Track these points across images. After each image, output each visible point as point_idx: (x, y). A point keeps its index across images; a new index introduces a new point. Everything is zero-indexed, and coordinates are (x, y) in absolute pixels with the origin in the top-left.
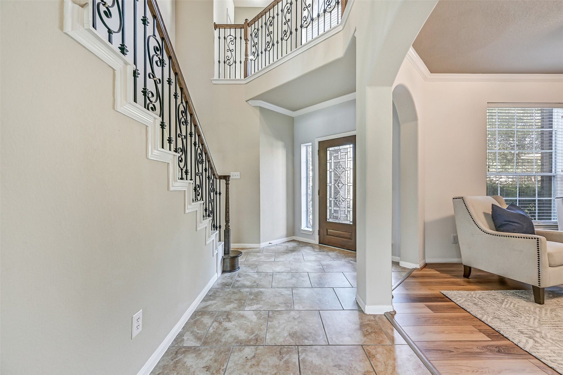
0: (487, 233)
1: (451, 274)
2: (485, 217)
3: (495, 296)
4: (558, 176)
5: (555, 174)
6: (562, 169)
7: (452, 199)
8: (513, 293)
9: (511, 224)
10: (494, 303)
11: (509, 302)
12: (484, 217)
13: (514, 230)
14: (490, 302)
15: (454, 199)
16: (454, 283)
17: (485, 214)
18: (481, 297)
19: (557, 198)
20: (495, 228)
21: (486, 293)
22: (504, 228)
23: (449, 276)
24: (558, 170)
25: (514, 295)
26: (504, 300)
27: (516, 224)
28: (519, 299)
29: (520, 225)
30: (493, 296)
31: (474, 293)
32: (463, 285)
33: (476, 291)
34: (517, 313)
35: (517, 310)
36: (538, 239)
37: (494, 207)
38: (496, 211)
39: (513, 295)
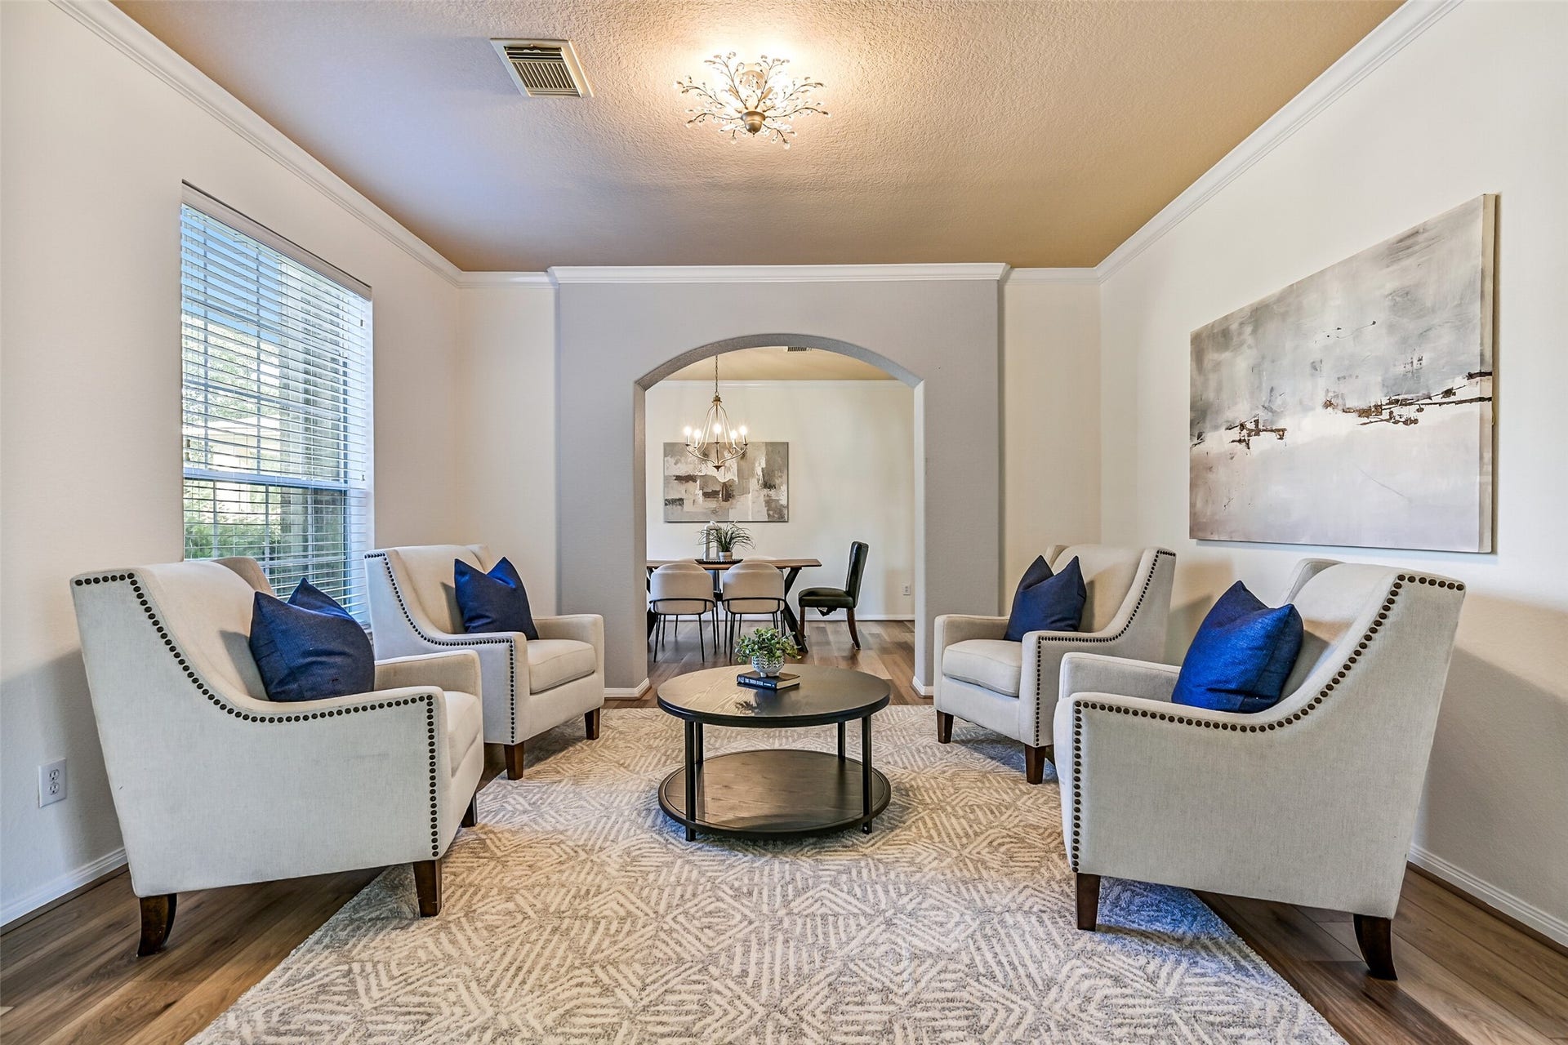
0: (254, 719)
1: (68, 981)
2: (228, 651)
3: (313, 975)
4: (351, 493)
5: (343, 485)
6: (364, 473)
7: (67, 590)
8: (352, 921)
9: (321, 663)
10: (332, 1012)
11: (369, 967)
12: (225, 651)
13: (335, 683)
14: (319, 1017)
15: (79, 583)
16: (119, 1020)
17: (228, 638)
18: (275, 1017)
19: (369, 557)
20: (261, 687)
21: (281, 982)
22: (305, 681)
23: (67, 998)
24: (351, 474)
25: (359, 928)
26: (350, 971)
27: (338, 660)
28: (381, 936)
29: (349, 661)
30: (308, 977)
31: (237, 1017)
32: (162, 1004)
33: (240, 1000)
34: (417, 999)
35: (409, 988)
36: (430, 697)
37: (264, 603)
38: (272, 622)
39: (357, 926)
